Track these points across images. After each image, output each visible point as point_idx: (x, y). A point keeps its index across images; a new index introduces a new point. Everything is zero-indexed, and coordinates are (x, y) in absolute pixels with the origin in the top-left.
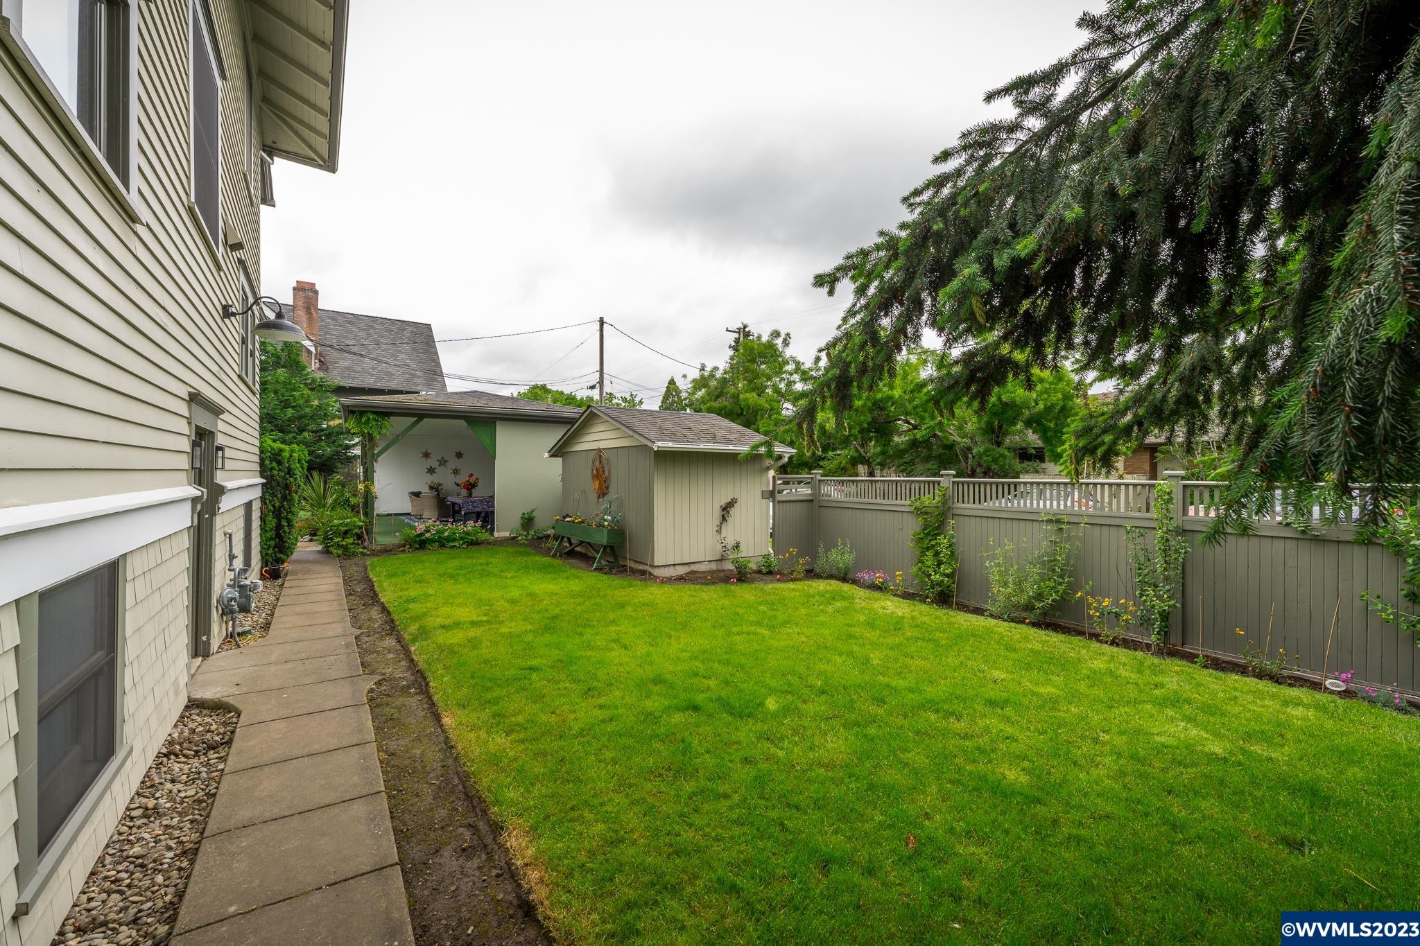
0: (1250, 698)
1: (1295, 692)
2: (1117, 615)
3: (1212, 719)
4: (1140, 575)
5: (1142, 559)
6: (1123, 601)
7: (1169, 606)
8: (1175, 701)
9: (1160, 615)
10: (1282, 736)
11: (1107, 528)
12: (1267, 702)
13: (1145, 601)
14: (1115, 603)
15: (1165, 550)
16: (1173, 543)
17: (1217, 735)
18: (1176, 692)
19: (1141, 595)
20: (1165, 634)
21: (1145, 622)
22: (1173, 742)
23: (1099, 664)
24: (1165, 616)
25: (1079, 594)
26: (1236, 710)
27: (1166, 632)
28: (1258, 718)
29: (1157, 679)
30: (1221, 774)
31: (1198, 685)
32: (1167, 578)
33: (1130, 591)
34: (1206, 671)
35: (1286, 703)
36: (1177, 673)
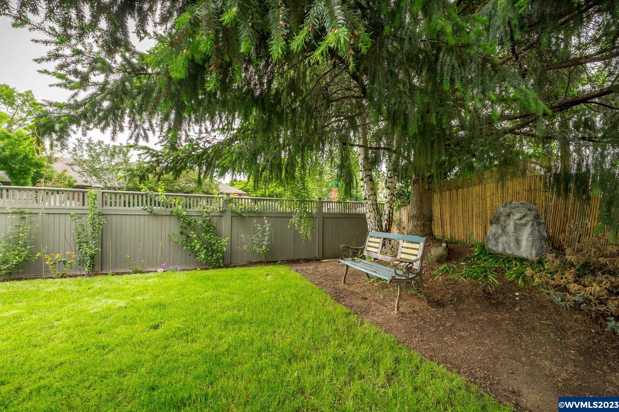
0: (133, 281)
1: (149, 274)
2: (65, 262)
3: (118, 294)
4: (79, 238)
5: (80, 230)
6: (69, 253)
7: (95, 251)
8: (100, 292)
9: (90, 257)
10: (147, 290)
11: (59, 215)
12: (140, 280)
13: (82, 251)
14: (65, 255)
15: (93, 224)
16: (96, 220)
17: (121, 299)
18: (100, 288)
19: (79, 249)
20: (92, 266)
21: (82, 262)
22: (100, 310)
23: (55, 288)
24: (92, 257)
25: (38, 254)
26: (129, 286)
27: (93, 265)
28: (137, 286)
29: (90, 286)
30: (124, 314)
31: (111, 282)
32: (94, 238)
33: (73, 248)
34: (113, 277)
35: (147, 278)
36: (100, 280)
